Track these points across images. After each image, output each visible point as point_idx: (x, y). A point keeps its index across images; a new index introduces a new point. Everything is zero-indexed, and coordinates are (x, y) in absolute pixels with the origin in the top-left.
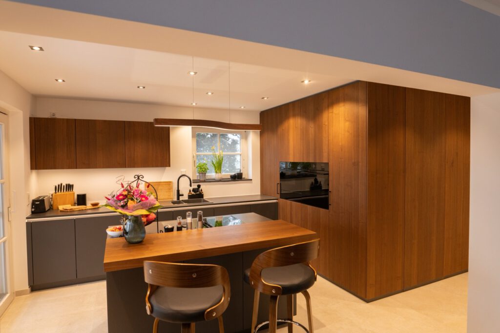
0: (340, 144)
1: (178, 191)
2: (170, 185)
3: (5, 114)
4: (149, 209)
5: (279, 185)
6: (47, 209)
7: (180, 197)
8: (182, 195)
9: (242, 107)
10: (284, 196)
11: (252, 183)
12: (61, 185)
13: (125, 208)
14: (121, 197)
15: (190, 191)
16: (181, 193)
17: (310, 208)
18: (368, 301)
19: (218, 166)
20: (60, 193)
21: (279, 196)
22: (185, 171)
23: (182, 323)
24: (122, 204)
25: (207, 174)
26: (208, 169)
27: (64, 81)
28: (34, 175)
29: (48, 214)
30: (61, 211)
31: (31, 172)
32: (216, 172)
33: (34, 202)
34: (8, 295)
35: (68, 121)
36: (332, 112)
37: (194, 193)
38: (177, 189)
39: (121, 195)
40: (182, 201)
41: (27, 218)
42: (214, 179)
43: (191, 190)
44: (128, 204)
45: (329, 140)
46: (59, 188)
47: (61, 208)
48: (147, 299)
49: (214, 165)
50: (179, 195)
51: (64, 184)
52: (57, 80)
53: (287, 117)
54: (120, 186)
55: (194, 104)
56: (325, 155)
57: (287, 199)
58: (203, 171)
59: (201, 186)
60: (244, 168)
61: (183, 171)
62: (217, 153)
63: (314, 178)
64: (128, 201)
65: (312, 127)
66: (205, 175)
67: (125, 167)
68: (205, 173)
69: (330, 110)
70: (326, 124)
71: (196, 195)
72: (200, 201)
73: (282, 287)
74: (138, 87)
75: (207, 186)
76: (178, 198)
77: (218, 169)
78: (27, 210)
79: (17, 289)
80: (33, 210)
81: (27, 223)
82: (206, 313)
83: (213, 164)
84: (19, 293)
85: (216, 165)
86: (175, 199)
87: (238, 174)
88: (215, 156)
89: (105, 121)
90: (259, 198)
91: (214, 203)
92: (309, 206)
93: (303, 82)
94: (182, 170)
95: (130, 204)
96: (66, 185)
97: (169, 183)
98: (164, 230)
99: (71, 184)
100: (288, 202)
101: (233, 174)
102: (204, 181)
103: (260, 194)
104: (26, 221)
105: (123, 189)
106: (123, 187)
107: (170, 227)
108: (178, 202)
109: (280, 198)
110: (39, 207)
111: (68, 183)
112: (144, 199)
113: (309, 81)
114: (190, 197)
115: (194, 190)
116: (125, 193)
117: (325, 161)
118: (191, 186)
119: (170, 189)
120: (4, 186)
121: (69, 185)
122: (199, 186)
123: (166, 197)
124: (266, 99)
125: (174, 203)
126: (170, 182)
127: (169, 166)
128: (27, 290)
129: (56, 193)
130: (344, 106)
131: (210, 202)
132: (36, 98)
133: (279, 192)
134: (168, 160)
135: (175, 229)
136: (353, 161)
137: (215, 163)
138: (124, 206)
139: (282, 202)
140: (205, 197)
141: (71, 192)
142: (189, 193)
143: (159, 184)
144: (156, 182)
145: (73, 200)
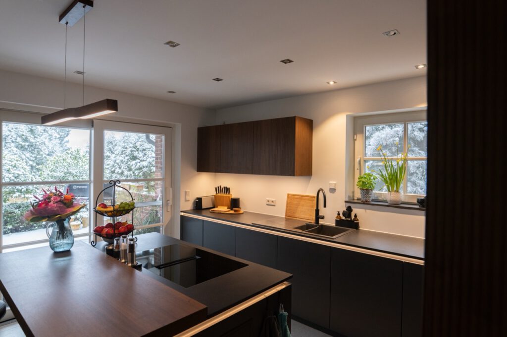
1: (317, 211)
2: (313, 200)
7: (320, 220)
8: (323, 218)
15: (339, 214)
16: (321, 214)
20: (220, 194)
22: (335, 184)
25: (372, 192)
32: (390, 190)
37: (344, 218)
46: (219, 190)
68: (370, 190)
71: (348, 222)
75: (367, 211)
76: (317, 221)
81: (181, 216)
86: (312, 222)
96: (224, 188)
111: (226, 186)
115: (344, 213)
119: (313, 206)
121: (227, 188)
122: (350, 209)
123: (307, 216)
129: (216, 194)
140: (363, 229)
141: (228, 195)
142: (337, 217)
143: (301, 197)
144: (298, 195)
145: (229, 202)
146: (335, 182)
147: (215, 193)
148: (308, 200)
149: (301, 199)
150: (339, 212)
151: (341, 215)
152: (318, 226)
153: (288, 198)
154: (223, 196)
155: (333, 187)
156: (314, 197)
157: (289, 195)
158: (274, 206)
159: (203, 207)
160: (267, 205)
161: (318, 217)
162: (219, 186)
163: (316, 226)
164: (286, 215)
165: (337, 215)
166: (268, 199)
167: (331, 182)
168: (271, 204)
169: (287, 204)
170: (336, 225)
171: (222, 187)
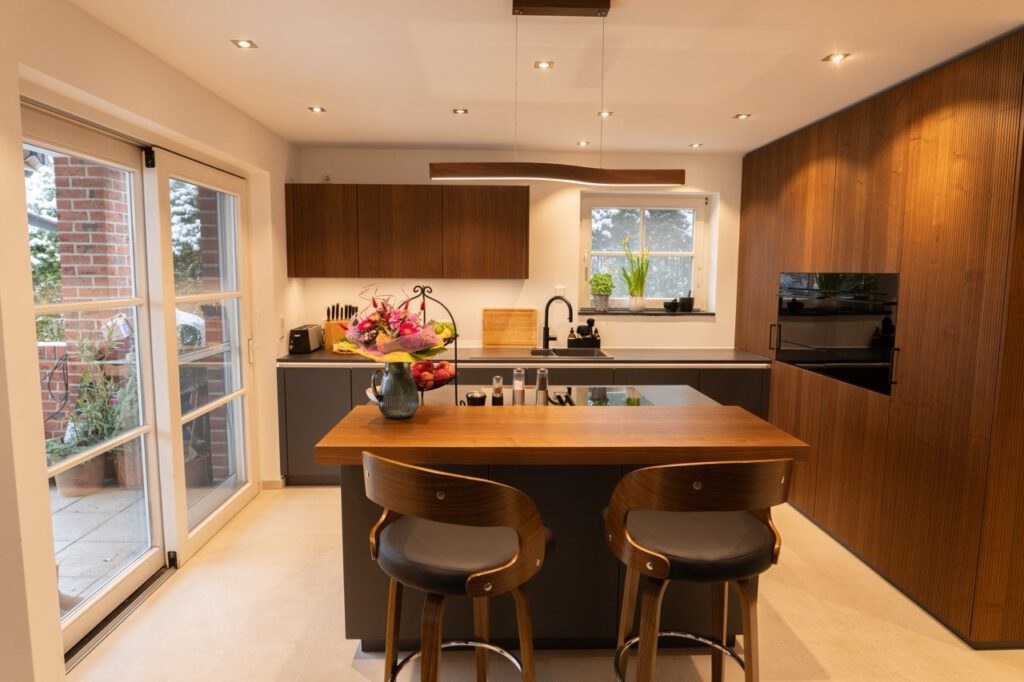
0: (934, 224)
1: (546, 330)
2: (531, 316)
3: (243, 178)
4: (418, 353)
5: (775, 330)
6: (312, 348)
7: (551, 342)
8: (554, 339)
9: (696, 146)
10: (784, 356)
11: (714, 321)
12: (338, 306)
13: (372, 346)
14: (367, 325)
15: (572, 331)
16: (551, 334)
17: (843, 387)
18: (977, 646)
19: (638, 281)
20: (335, 321)
21: (773, 355)
22: (564, 290)
23: (427, 591)
24: (366, 338)
25: (611, 298)
26: (612, 286)
27: (323, 110)
28: (295, 287)
29: (314, 356)
30: (335, 353)
31: (290, 281)
32: (632, 294)
33: (293, 332)
34: (248, 485)
35: (345, 188)
36: (919, 138)
37: (580, 337)
38: (544, 326)
39: (369, 321)
40: (554, 350)
41: (279, 360)
42: (627, 309)
43: (575, 330)
44: (377, 339)
45: (903, 213)
46: (334, 312)
47: (337, 347)
48: (375, 529)
49: (628, 278)
50: (547, 338)
51: (342, 306)
52: (311, 109)
53: (803, 162)
54: (370, 303)
55: (583, 144)
56: (892, 252)
57: (792, 363)
58: (603, 291)
59: (595, 323)
60: (698, 287)
61: (559, 289)
62: (636, 253)
63: (883, 317)
64: (377, 334)
65: (862, 182)
66: (607, 300)
67: (442, 277)
68: (607, 296)
69: (914, 134)
70: (901, 170)
71: (586, 341)
72: (592, 354)
73: (671, 561)
74: (455, 111)
75: (609, 323)
76: (546, 345)
77: (636, 288)
78: (283, 348)
79: (264, 478)
80: (291, 347)
81: (279, 369)
82: (469, 579)
83: (625, 275)
84: (268, 486)
85: (632, 280)
86: (540, 347)
87: (683, 299)
88: (629, 257)
89: (407, 187)
90: (731, 357)
91: (615, 359)
92: (840, 383)
93: (827, 59)
94: (558, 287)
95: (382, 339)
96: (346, 307)
97: (530, 313)
98: (466, 401)
99: (354, 305)
100: (794, 369)
101: (670, 299)
102: (605, 313)
103: (733, 348)
104: (278, 365)
105: (374, 310)
106: (375, 305)
107: (477, 395)
108: (546, 351)
109: (777, 359)
110: (300, 343)
111: (348, 304)
112: (408, 331)
113: (846, 55)
114: (571, 343)
115: (580, 330)
116: (377, 318)
117: (890, 269)
118: (571, 320)
119: (531, 325)
120: (241, 302)
121: (350, 307)
122: (591, 323)
123: (523, 340)
124: (743, 117)
125: (535, 352)
126: (532, 311)
127: (527, 277)
128: (277, 482)
129: (329, 320)
130: (953, 115)
131: (609, 355)
132: (299, 149)
133: (774, 345)
134: (524, 263)
135: (489, 401)
136: (967, 268)
137: (629, 274)
138: (370, 344)
139: (780, 367)
140: (603, 347)
142: (570, 336)
143: (510, 313)
144: (504, 310)
147: (326, 319)
148: (523, 315)
149: (510, 316)
150: (572, 329)
153: (485, 315)
157: (486, 311)
162: (335, 304)
164: (484, 343)
165: (569, 333)
169: (485, 327)
170: (568, 347)
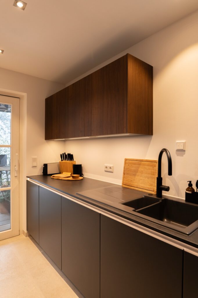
2: (155, 166)
3: (19, 98)
15: (190, 184)
34: (10, 230)
38: (158, 176)
46: (63, 156)
76: (158, 194)
94: (179, 141)
96: (68, 154)
99: (71, 154)
119: (155, 174)
141: (71, 162)
142: (188, 189)
143: (140, 162)
144: (137, 160)
145: (72, 169)
146: (184, 141)
147: (61, 159)
148: (148, 165)
149: (140, 164)
150: (190, 182)
151: (194, 187)
152: (160, 201)
153: (125, 163)
154: (67, 162)
155: (181, 148)
156: (155, 162)
157: (126, 160)
158: (112, 172)
159: (48, 173)
160: (106, 171)
161: (161, 187)
162: (64, 153)
163: (158, 200)
164: (123, 184)
166: (106, 165)
167: (177, 141)
168: (109, 171)
169: (124, 171)
170: (186, 200)
171: (66, 154)
